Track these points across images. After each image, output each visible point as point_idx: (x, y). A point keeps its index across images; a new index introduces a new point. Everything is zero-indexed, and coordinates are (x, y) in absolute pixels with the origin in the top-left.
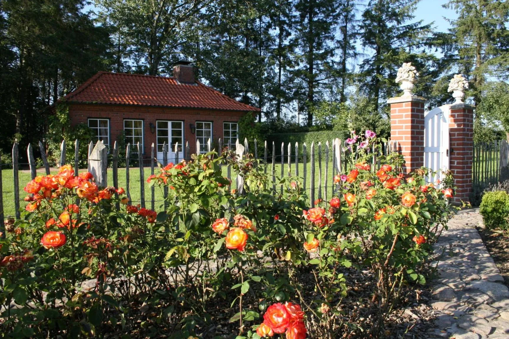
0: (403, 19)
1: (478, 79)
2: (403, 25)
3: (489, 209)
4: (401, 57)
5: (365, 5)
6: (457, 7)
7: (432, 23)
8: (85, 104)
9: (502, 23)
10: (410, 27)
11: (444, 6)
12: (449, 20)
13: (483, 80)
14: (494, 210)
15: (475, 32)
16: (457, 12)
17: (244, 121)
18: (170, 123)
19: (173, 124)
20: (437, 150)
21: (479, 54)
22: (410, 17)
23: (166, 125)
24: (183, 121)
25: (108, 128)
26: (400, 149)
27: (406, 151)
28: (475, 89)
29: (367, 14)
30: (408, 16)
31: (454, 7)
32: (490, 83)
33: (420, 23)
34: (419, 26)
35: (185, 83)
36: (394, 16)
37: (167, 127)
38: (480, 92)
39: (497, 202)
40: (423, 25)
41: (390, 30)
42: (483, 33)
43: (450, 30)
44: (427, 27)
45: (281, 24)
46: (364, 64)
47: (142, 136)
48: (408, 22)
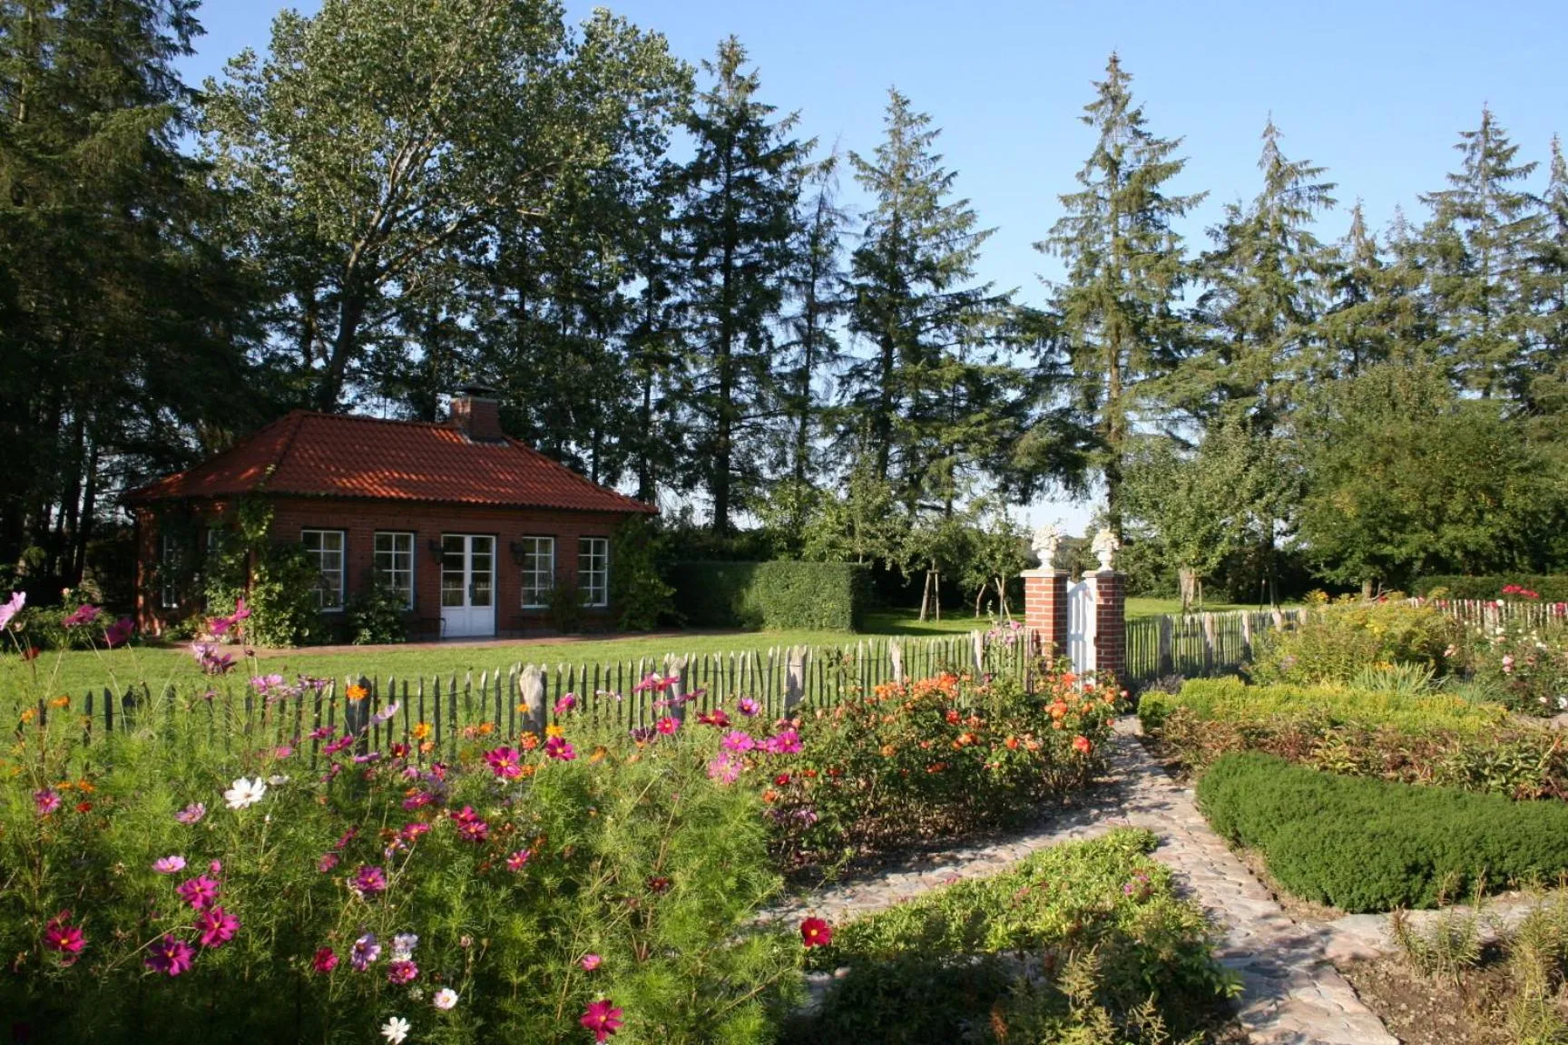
0: (948, 277)
1: (1115, 424)
2: (948, 291)
3: (1147, 713)
4: (948, 376)
5: (858, 236)
6: (1067, 253)
7: (1014, 292)
8: (303, 497)
9: (1163, 302)
10: (964, 299)
11: (1038, 246)
12: (1049, 284)
13: (1126, 425)
14: (1153, 713)
15: (1107, 321)
16: (1067, 265)
17: (623, 535)
18: (468, 541)
19: (474, 541)
20: (1082, 637)
21: (1117, 366)
22: (965, 274)
23: (459, 546)
24: (497, 535)
25: (342, 551)
26: (1038, 638)
27: (1047, 637)
28: (1109, 450)
29: (864, 259)
30: (959, 270)
31: (1059, 251)
32: (1141, 437)
33: (985, 289)
34: (985, 296)
35: (482, 439)
36: (927, 269)
37: (461, 549)
38: (1120, 456)
39: (1155, 704)
40: (993, 293)
41: (919, 301)
42: (1124, 325)
43: (1051, 303)
44: (1003, 300)
45: (652, 271)
46: (851, 376)
47: (411, 571)
48: (957, 286)
